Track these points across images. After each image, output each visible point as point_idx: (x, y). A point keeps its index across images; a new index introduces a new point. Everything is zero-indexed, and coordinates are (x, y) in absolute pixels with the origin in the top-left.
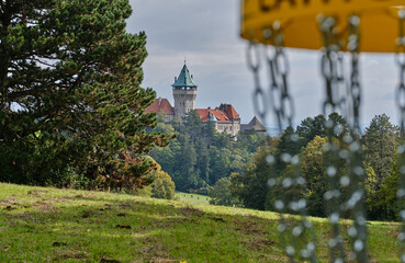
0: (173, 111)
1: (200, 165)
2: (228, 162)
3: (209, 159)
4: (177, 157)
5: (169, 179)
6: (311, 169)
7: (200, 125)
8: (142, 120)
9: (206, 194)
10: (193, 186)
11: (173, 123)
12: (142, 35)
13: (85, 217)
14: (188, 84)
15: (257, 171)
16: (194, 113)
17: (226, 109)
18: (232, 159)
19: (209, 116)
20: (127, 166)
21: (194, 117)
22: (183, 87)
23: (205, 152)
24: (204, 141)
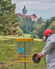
0: (22, 16)
1: (29, 28)
2: (35, 27)
3: (31, 26)
4: (24, 26)
5: (22, 31)
6: (53, 28)
7: (28, 19)
8: (15, 21)
9: (30, 34)
10: (27, 32)
11: (22, 18)
12: (15, 4)
13: (5, 42)
14: (26, 10)
15: (41, 29)
16: (27, 16)
17: (34, 15)
18: (36, 26)
19: (30, 17)
20: (12, 30)
21: (27, 17)
22: (24, 11)
23: (30, 25)
24: (29, 22)
